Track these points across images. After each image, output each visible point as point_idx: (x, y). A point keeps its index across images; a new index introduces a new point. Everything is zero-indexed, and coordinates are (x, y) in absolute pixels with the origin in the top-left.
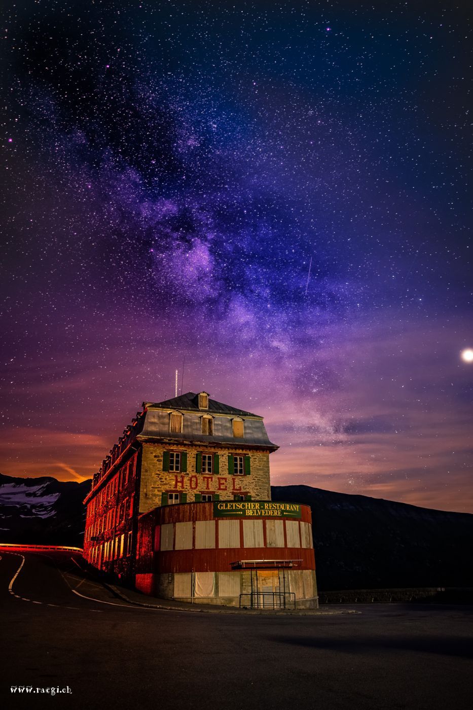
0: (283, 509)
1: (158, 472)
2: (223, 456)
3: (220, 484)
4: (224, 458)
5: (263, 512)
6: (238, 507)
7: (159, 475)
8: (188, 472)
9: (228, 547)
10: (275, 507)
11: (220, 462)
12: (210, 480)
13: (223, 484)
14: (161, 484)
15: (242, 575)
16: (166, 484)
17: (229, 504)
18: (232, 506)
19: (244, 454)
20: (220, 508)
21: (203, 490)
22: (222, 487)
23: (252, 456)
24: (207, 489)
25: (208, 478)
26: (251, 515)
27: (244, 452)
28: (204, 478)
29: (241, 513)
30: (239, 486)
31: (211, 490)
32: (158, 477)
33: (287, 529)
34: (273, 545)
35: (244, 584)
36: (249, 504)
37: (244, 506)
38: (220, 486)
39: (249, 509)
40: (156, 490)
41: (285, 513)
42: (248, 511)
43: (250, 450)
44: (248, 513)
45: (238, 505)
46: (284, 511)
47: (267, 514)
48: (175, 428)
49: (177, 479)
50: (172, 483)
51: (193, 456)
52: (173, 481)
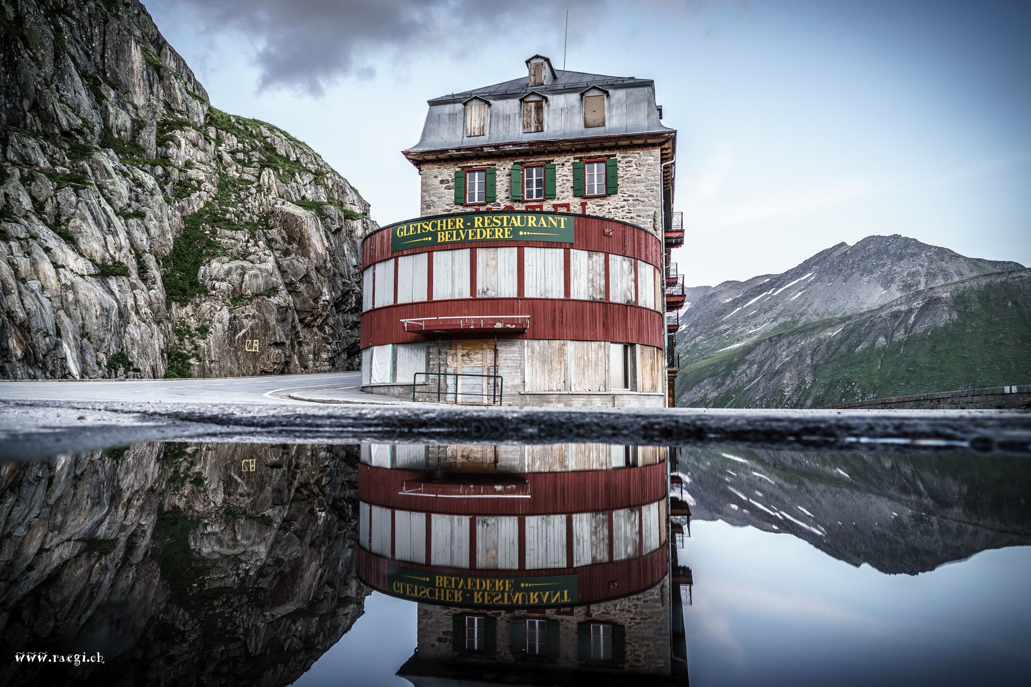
0: (517, 224)
2: (563, 165)
4: (565, 168)
5: (470, 234)
6: (425, 229)
8: (498, 201)
9: (410, 301)
10: (499, 222)
11: (557, 176)
15: (429, 347)
17: (411, 226)
18: (416, 228)
19: (606, 156)
20: (400, 234)
23: (624, 158)
25: (535, 207)
26: (447, 240)
27: (607, 153)
29: (430, 239)
33: (526, 263)
34: (491, 294)
35: (431, 363)
36: (444, 221)
37: (434, 226)
39: (444, 231)
41: (521, 233)
42: (441, 234)
43: (618, 148)
44: (441, 239)
45: (426, 224)
46: (519, 229)
47: (478, 238)
48: (474, 128)
51: (507, 172)
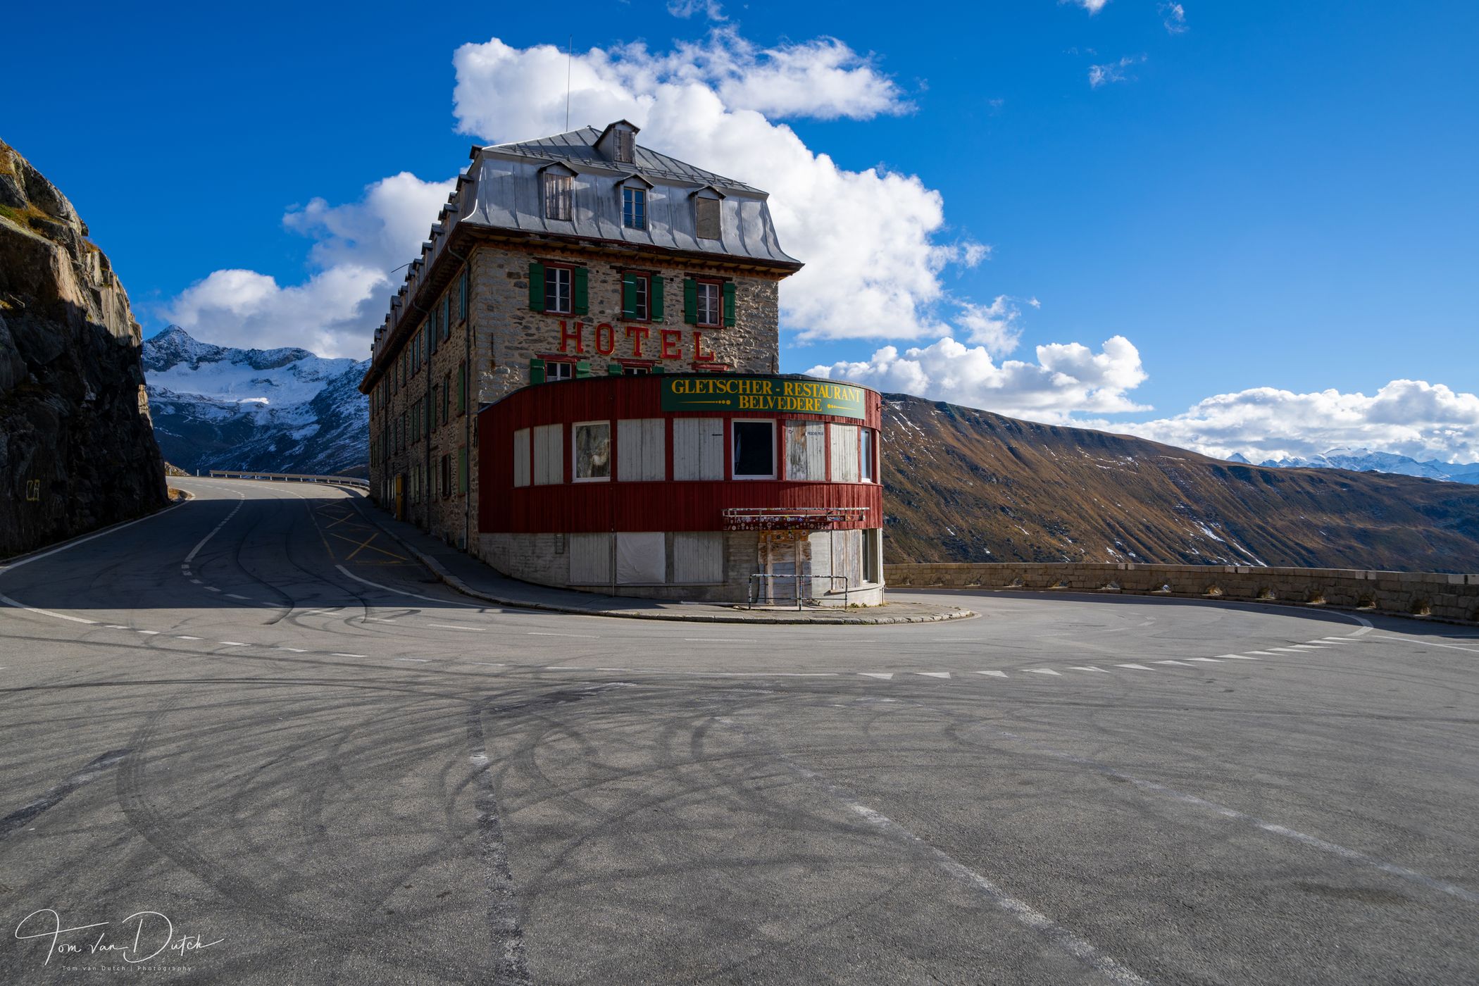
0: (827, 395)
1: (519, 313)
2: (672, 280)
3: (667, 345)
4: (675, 285)
5: (780, 403)
6: (722, 390)
7: (523, 318)
8: (590, 315)
9: (697, 478)
10: (809, 391)
11: (665, 294)
12: (642, 334)
13: (673, 345)
14: (527, 341)
15: (727, 539)
16: (540, 341)
17: (698, 382)
18: (706, 386)
19: (722, 278)
20: (678, 390)
21: (626, 357)
22: (671, 351)
24: (635, 354)
25: (638, 330)
26: (752, 407)
27: (722, 274)
28: (629, 329)
29: (728, 402)
30: (708, 351)
31: (644, 357)
32: (521, 324)
34: (800, 478)
35: (732, 558)
36: (748, 382)
37: (734, 387)
38: (665, 350)
39: (748, 395)
40: (516, 353)
41: (830, 406)
42: (744, 399)
43: (735, 270)
44: (744, 404)
45: (721, 383)
47: (789, 408)
48: (557, 208)
49: (564, 330)
50: (554, 338)
51: (603, 277)
52: (556, 334)
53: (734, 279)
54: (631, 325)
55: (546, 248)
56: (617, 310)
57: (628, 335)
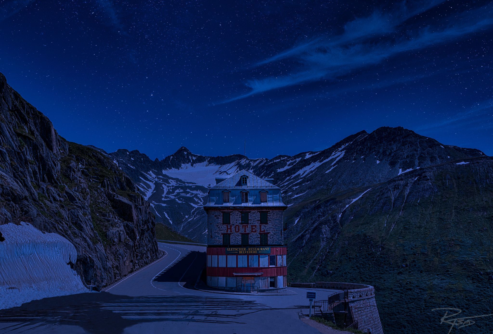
1: (217, 224)
2: (254, 213)
3: (252, 229)
6: (236, 250)
8: (234, 223)
9: (231, 267)
12: (246, 227)
13: (254, 229)
14: (219, 231)
15: (237, 279)
16: (222, 230)
18: (233, 249)
20: (228, 250)
21: (242, 232)
22: (253, 230)
23: (272, 212)
24: (244, 232)
25: (245, 226)
26: (241, 253)
27: (267, 210)
29: (237, 252)
30: (263, 229)
31: (247, 232)
32: (218, 227)
33: (260, 259)
34: (252, 266)
35: (238, 282)
38: (252, 230)
39: (241, 251)
40: (217, 233)
43: (270, 209)
46: (259, 251)
47: (249, 253)
48: (226, 200)
49: (227, 228)
50: (225, 229)
51: (237, 214)
52: (225, 228)
53: (271, 211)
54: (243, 225)
55: (224, 209)
56: (240, 222)
57: (243, 227)
